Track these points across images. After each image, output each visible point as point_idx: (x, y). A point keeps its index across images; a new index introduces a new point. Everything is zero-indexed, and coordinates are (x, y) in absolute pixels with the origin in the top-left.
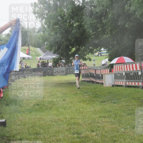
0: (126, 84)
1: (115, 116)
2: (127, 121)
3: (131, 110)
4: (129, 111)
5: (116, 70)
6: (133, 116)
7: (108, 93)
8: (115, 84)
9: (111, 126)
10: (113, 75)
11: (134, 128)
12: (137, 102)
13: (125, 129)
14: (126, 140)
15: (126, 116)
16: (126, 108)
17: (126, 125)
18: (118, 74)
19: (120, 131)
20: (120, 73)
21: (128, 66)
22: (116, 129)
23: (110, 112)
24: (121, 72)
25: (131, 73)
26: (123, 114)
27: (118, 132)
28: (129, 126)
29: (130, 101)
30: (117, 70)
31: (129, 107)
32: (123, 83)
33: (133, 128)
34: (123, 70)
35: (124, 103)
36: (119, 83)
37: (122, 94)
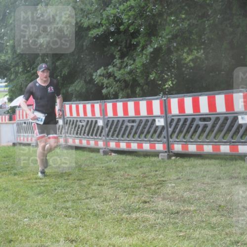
1: (14, 197)
2: (35, 206)
3: (44, 186)
4: (39, 188)
5: (19, 118)
6: (46, 196)
7: (5, 157)
8: (19, 141)
9: (6, 214)
10: (15, 125)
11: (47, 216)
13: (30, 219)
14: (30, 239)
15: (33, 196)
16: (36, 182)
17: (33, 211)
18: (24, 125)
19: (22, 223)
20: (26, 121)
22: (15, 220)
23: (7, 190)
24: (28, 121)
26: (30, 193)
27: (17, 225)
28: (38, 213)
30: (21, 116)
31: (40, 181)
32: (31, 140)
33: (43, 217)
35: (33, 175)
36: (25, 139)
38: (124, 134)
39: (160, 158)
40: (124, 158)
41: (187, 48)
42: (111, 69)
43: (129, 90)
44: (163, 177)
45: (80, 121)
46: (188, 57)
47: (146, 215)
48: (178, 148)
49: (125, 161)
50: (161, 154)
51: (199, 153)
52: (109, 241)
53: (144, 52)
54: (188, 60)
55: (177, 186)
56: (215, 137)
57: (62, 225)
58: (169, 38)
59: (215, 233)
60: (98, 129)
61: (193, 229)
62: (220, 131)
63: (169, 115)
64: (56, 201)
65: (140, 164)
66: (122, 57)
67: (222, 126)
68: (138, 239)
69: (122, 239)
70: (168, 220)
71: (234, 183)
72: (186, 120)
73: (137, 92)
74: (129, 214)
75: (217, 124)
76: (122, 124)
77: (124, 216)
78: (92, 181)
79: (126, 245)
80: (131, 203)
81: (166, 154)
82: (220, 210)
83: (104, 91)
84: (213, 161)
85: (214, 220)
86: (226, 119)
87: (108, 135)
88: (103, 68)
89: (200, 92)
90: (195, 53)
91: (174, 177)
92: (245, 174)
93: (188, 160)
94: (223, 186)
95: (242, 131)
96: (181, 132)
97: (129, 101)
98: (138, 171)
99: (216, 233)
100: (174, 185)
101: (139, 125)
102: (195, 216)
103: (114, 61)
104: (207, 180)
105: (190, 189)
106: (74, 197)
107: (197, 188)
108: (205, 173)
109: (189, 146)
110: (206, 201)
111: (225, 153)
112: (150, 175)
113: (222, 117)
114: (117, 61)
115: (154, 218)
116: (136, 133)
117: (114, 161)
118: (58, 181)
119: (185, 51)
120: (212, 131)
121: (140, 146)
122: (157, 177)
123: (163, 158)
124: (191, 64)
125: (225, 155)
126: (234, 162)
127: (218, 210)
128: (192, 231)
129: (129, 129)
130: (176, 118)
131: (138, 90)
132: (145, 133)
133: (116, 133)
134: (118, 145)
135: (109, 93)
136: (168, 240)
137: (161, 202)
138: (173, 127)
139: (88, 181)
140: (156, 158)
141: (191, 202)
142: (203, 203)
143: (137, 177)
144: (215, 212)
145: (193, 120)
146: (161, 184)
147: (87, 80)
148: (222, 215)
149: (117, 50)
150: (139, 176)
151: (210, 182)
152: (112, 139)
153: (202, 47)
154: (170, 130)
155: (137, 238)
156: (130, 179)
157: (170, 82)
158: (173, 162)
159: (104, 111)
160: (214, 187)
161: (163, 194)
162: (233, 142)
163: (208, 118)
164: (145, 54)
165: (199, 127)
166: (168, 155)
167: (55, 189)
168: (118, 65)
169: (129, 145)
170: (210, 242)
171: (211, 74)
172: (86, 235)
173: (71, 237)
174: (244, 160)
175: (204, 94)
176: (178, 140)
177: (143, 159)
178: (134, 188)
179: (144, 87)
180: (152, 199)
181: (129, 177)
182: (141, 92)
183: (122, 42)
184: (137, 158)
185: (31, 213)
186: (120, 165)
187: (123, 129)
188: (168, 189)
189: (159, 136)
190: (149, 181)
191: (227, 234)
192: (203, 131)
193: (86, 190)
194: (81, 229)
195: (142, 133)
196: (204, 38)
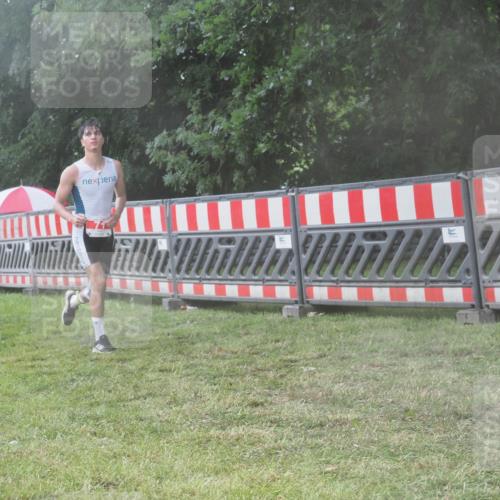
0: (35, 283)
2: (31, 414)
3: (50, 374)
4: (39, 379)
6: (55, 395)
11: (56, 435)
12: (71, 346)
13: (22, 441)
14: (22, 481)
15: (28, 395)
16: (33, 367)
17: (27, 426)
18: (7, 250)
19: (5, 449)
20: (13, 243)
21: (42, 218)
24: (17, 243)
25: (53, 244)
28: (37, 428)
29: (45, 343)
31: (43, 363)
32: (23, 281)
33: (49, 437)
34: (25, 235)
35: (27, 351)
36: (11, 279)
37: (19, 320)
38: (210, 267)
39: (285, 314)
40: (211, 315)
41: (337, 92)
42: (181, 134)
43: (219, 178)
44: (292, 353)
45: (122, 242)
46: (339, 110)
47: (257, 431)
48: (320, 293)
49: (215, 322)
50: (286, 307)
51: (363, 305)
52: (183, 485)
53: (248, 98)
54: (339, 116)
55: (320, 372)
56: (395, 272)
57: (86, 452)
58: (298, 71)
59: (397, 465)
60: (158, 258)
61: (353, 459)
62: (405, 258)
63: (302, 227)
64: (74, 403)
65: (244, 326)
66: (204, 110)
67: (410, 248)
68: (242, 479)
69: (209, 480)
70: (303, 439)
71: (435, 363)
72: (336, 238)
73: (234, 180)
74: (223, 428)
75: (399, 244)
76: (208, 246)
77: (212, 432)
78: (146, 363)
79: (218, 491)
80: (227, 406)
81: (297, 307)
82: (407, 418)
83: (168, 179)
84: (391, 320)
85: (395, 439)
86: (418, 234)
87: (178, 270)
88: (165, 132)
89: (363, 180)
90: (354, 102)
91: (312, 352)
92: (457, 346)
93: (340, 318)
94: (412, 371)
95: (449, 258)
96: (325, 261)
97: (220, 199)
98: (240, 342)
99: (400, 465)
100: (313, 369)
101: (241, 249)
102: (356, 432)
103: (189, 117)
104: (380, 359)
105: (346, 377)
106: (111, 395)
107: (361, 374)
108: (376, 345)
109: (343, 289)
110: (379, 400)
111: (415, 303)
112: (264, 350)
113: (409, 231)
114: (194, 118)
115: (273, 435)
116: (234, 264)
117: (192, 322)
118: (77, 363)
119: (333, 97)
120: (388, 258)
121: (244, 291)
122: (278, 354)
123: (290, 314)
124: (346, 124)
125: (416, 307)
126: (435, 321)
127: (403, 419)
128: (350, 461)
129: (221, 256)
130: (316, 234)
131: (236, 176)
132: (253, 265)
133: (196, 265)
134: (199, 290)
135: (177, 182)
136: (302, 481)
137: (288, 404)
138: (310, 251)
139: (139, 362)
140: (276, 315)
141: (349, 402)
142: (373, 405)
143: (239, 353)
144: (396, 424)
145: (351, 237)
146: (286, 366)
147: (135, 158)
148: (412, 429)
149: (194, 96)
150: (243, 351)
151: (386, 362)
152: (187, 276)
153: (367, 88)
154: (305, 258)
155: (240, 476)
156: (223, 358)
157: (303, 161)
158: (311, 322)
159: (169, 221)
160: (395, 373)
161: (291, 388)
162: (432, 281)
163: (380, 232)
164: (249, 101)
165: (363, 251)
166: (300, 308)
167: (73, 380)
168: (196, 126)
169: (220, 290)
170: (387, 484)
171: (386, 144)
172: (136, 472)
173: (105, 476)
174: (456, 318)
175: (372, 184)
176: (320, 278)
177: (249, 317)
178: (231, 376)
179: (249, 170)
180: (269, 399)
181: (220, 354)
182: (242, 180)
183: (203, 79)
184: (238, 316)
185: (23, 430)
186: (204, 331)
187: (209, 257)
188: (301, 378)
189: (282, 271)
190: (263, 361)
191: (421, 467)
192: (371, 259)
193: (135, 381)
194: (125, 461)
195: (247, 264)
196: (370, 70)
